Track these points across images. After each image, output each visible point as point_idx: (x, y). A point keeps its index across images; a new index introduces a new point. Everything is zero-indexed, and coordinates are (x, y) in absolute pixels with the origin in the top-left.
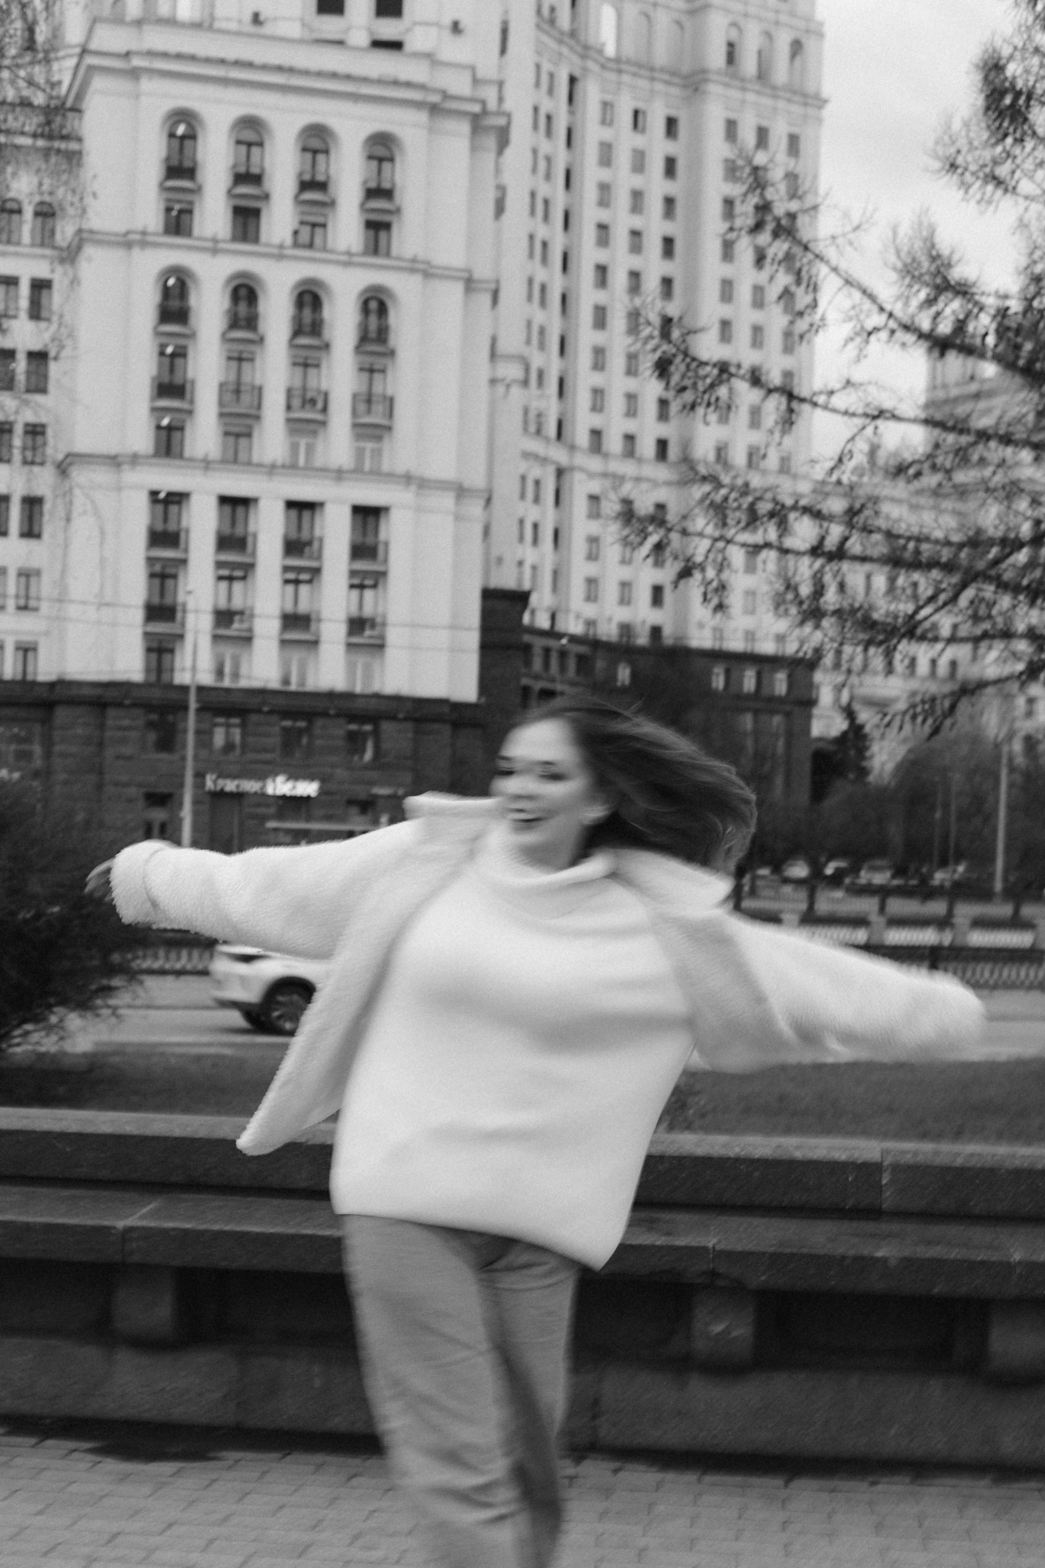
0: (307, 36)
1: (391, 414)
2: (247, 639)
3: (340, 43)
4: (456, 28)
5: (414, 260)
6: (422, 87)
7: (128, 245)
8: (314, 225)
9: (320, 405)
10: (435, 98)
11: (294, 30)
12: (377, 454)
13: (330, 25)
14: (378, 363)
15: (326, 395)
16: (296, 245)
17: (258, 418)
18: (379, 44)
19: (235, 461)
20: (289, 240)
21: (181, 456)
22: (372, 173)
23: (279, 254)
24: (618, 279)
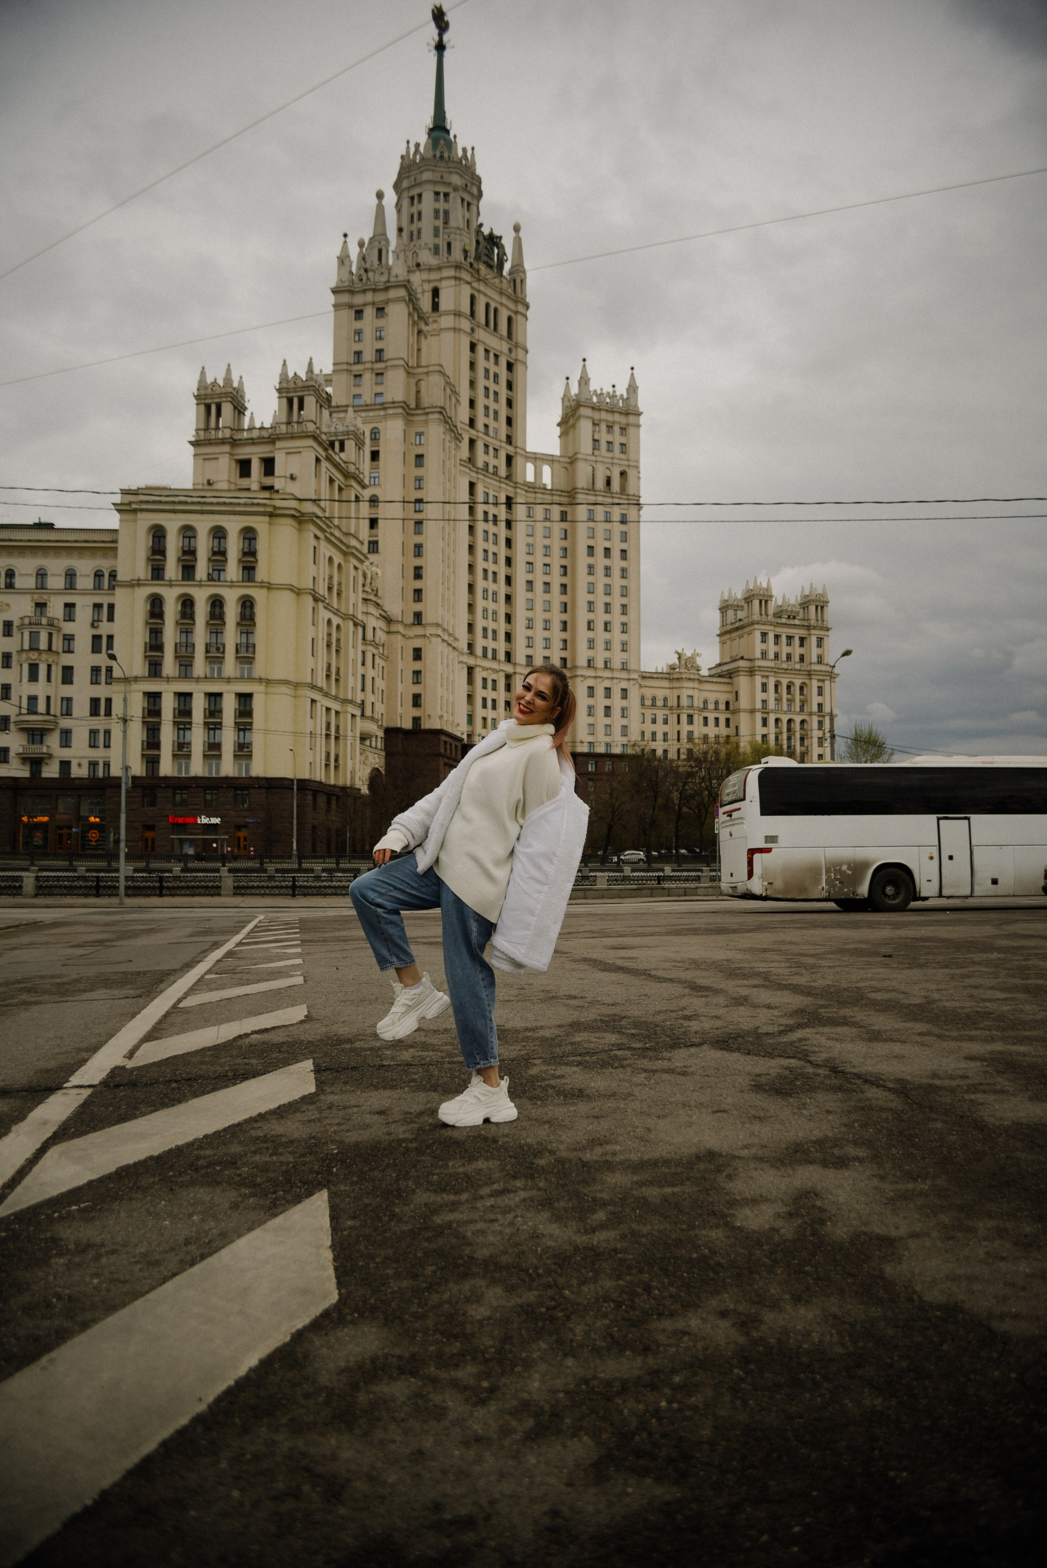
0: (233, 487)
1: (254, 653)
2: (188, 756)
3: (249, 489)
4: (292, 478)
5: (262, 582)
6: (265, 505)
7: (132, 586)
8: (219, 571)
9: (221, 650)
10: (270, 509)
11: (224, 486)
12: (250, 670)
13: (244, 482)
14: (250, 629)
15: (224, 645)
16: (209, 580)
17: (193, 657)
18: (265, 488)
19: (186, 677)
20: (205, 578)
21: (161, 677)
22: (246, 545)
23: (232, 585)
24: (539, 587)
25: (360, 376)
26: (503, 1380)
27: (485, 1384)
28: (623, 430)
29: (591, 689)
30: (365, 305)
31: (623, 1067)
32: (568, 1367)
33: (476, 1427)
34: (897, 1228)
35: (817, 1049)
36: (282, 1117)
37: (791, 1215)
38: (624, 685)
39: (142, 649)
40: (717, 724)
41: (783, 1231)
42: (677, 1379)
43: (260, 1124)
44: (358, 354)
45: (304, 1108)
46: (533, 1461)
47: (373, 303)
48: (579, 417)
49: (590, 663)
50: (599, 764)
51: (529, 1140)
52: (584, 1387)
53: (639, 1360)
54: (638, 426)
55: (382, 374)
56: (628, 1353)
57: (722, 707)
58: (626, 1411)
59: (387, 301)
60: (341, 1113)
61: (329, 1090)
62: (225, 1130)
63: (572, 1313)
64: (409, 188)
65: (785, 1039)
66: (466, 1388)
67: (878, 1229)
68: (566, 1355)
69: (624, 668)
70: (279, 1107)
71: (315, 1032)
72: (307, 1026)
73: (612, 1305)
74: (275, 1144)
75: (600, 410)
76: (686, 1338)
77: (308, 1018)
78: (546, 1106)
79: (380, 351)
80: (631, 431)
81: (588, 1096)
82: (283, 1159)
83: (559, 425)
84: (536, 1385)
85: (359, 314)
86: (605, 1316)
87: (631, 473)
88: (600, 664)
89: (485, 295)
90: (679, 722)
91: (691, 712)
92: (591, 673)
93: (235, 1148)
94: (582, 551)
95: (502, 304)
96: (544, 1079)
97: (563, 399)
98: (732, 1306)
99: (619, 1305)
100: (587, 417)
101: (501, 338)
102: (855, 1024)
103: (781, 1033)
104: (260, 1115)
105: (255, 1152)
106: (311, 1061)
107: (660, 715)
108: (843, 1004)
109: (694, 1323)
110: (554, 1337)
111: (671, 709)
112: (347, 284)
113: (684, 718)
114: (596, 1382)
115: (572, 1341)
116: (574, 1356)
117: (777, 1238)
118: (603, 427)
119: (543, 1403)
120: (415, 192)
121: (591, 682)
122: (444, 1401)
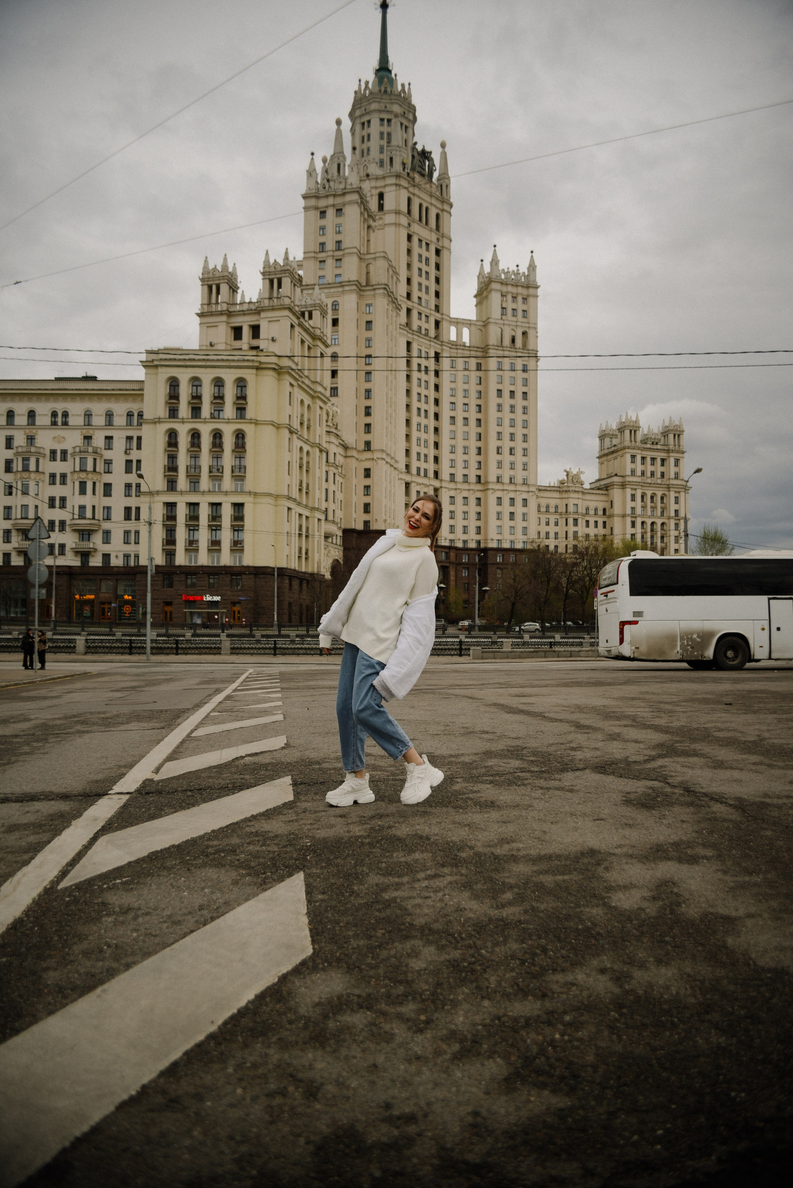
0: (229, 347)
1: (245, 472)
2: (197, 550)
3: (241, 349)
4: (273, 340)
5: (251, 419)
6: (253, 361)
7: (155, 423)
8: (219, 411)
9: (221, 471)
10: (257, 364)
11: (222, 347)
12: (242, 486)
13: (237, 344)
14: (242, 455)
15: (223, 467)
16: (211, 418)
17: (200, 476)
18: (253, 348)
19: (195, 491)
20: (208, 416)
21: (176, 491)
22: (239, 391)
23: (228, 421)
24: (460, 421)
25: (324, 261)
26: (436, 1015)
27: (423, 1018)
28: (525, 299)
29: (499, 499)
30: (327, 207)
31: (524, 785)
32: (485, 1007)
33: (416, 1049)
34: (737, 910)
35: (673, 774)
36: (269, 818)
37: (654, 898)
38: (525, 496)
39: (162, 470)
40: (596, 526)
41: (648, 910)
42: (567, 1018)
43: (251, 824)
44: (322, 244)
45: (285, 811)
46: (459, 1074)
47: (334, 206)
48: (491, 290)
49: (499, 480)
50: (505, 557)
51: (453, 838)
52: (497, 1022)
53: (539, 1003)
54: (536, 296)
55: (340, 260)
56: (530, 998)
57: (600, 512)
58: (529, 1041)
59: (344, 204)
60: (312, 816)
61: (303, 799)
62: (227, 827)
63: (488, 967)
64: (361, 116)
65: (649, 766)
66: (408, 1020)
67: (722, 911)
68: (483, 998)
69: (525, 483)
70: (267, 811)
71: (292, 756)
72: (286, 751)
73: (518, 962)
74: (264, 837)
75: (507, 284)
76: (574, 988)
77: (287, 746)
78: (466, 813)
79: (339, 242)
80: (531, 300)
81: (498, 806)
82: (269, 848)
83: (475, 296)
84: (461, 1019)
85: (323, 214)
86: (512, 970)
87: (531, 333)
88: (506, 480)
89: (419, 197)
90: (567, 525)
91: (576, 516)
92: (499, 486)
93: (235, 841)
94: (493, 393)
95: (431, 204)
96: (464, 794)
97: (478, 277)
98: (609, 965)
99: (523, 962)
100: (497, 290)
101: (431, 230)
102: (702, 755)
103: (646, 761)
104: (253, 816)
105: (249, 843)
106: (290, 777)
107: (552, 519)
108: (694, 740)
109: (580, 976)
110: (475, 984)
111: (561, 514)
112: (314, 191)
113: (571, 521)
114: (505, 1019)
115: (488, 987)
116: (489, 999)
117: (643, 916)
118: (509, 297)
119: (466, 1033)
120: (365, 119)
121: (499, 494)
122: (392, 1029)
